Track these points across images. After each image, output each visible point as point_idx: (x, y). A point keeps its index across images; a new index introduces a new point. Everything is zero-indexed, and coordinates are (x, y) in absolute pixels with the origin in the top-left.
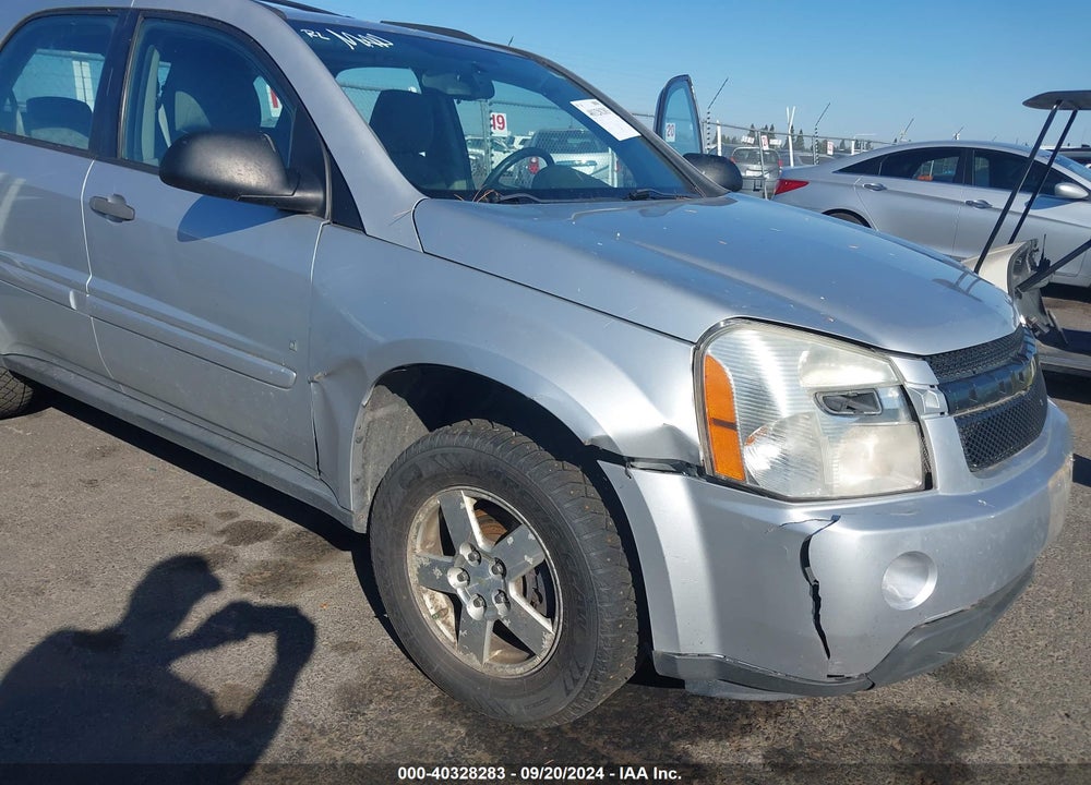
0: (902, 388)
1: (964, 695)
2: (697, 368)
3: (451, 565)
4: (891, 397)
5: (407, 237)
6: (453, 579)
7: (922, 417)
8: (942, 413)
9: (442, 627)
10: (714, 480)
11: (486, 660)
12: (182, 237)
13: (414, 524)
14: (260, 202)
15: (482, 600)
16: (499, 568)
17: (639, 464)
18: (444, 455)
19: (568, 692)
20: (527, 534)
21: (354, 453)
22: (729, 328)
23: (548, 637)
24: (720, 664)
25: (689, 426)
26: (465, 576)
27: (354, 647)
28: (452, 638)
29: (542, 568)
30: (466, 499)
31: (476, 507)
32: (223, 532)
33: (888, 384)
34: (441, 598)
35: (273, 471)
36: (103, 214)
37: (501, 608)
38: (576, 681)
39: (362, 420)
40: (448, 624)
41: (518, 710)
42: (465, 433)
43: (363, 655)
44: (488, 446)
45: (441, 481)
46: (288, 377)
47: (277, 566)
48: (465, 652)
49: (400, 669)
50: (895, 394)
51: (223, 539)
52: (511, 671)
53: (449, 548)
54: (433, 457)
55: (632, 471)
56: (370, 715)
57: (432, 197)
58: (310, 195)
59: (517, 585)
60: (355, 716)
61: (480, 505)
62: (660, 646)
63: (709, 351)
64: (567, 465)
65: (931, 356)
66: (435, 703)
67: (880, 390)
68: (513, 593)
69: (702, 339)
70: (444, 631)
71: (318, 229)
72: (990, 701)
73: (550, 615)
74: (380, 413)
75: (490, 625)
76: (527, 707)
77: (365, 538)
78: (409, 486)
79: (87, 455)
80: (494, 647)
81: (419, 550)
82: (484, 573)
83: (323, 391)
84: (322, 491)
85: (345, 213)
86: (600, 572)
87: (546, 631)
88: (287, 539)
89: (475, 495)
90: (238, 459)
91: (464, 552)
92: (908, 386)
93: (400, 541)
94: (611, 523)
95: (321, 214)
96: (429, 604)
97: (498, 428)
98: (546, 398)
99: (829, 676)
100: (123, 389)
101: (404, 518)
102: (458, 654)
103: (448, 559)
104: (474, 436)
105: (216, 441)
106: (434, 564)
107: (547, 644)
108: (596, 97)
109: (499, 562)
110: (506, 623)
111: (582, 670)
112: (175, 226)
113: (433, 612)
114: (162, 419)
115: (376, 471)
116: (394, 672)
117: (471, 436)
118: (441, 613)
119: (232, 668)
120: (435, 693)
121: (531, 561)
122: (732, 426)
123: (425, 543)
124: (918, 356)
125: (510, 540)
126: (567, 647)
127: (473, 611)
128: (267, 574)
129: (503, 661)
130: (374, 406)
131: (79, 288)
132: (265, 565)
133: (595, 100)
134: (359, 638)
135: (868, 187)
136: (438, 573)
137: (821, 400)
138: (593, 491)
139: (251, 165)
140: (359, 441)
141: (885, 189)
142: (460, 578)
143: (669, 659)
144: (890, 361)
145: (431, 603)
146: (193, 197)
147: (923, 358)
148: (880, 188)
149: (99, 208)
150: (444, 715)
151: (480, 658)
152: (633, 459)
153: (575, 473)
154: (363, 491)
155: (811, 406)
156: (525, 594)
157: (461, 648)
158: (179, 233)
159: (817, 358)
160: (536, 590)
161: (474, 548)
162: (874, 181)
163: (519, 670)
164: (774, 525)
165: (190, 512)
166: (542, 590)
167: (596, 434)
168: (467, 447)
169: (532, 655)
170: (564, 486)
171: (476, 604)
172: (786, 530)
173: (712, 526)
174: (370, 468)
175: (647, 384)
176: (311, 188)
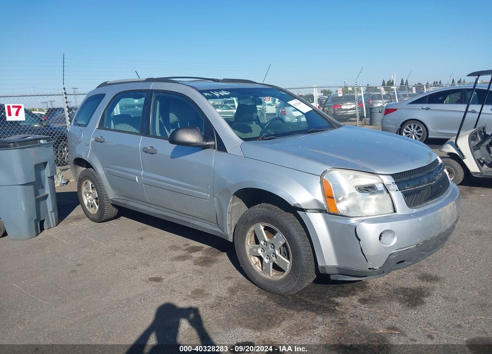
0: (383, 184)
1: (428, 284)
2: (321, 182)
3: (259, 247)
4: (380, 187)
5: (240, 153)
6: (259, 251)
7: (390, 192)
8: (397, 190)
9: (258, 267)
10: (330, 213)
11: (271, 276)
12: (172, 157)
13: (247, 236)
14: (197, 146)
15: (269, 257)
16: (273, 246)
17: (308, 211)
18: (254, 214)
19: (295, 281)
20: (280, 235)
21: (228, 216)
22: (330, 171)
23: (288, 265)
24: (338, 268)
25: (321, 199)
26: (263, 250)
27: (231, 278)
28: (261, 270)
29: (285, 245)
30: (262, 227)
31: (265, 229)
32: (186, 250)
33: (379, 183)
34: (256, 258)
35: (203, 226)
36: (147, 152)
37: (274, 258)
38: (297, 277)
39: (230, 206)
40: (259, 266)
41: (281, 289)
42: (259, 207)
43: (234, 280)
44: (266, 210)
45: (254, 222)
46: (208, 196)
47: (205, 258)
48: (265, 274)
49: (246, 282)
50: (381, 186)
51: (187, 252)
52: (279, 278)
53: (257, 242)
54: (251, 215)
55: (307, 213)
56: (238, 294)
57: (246, 141)
58: (211, 143)
59: (278, 251)
60: (234, 295)
61: (266, 228)
62: (320, 264)
63: (324, 177)
64: (289, 214)
65: (393, 174)
66: (257, 291)
67: (376, 185)
68: (277, 253)
69: (322, 175)
70: (258, 268)
71: (214, 153)
72: (437, 285)
73: (288, 259)
74: (235, 204)
75: (271, 264)
76: (284, 287)
77: (233, 244)
78: (245, 224)
79: (138, 230)
80: (273, 272)
81: (249, 244)
82: (268, 249)
83: (218, 200)
84: (219, 230)
85: (221, 147)
86: (301, 243)
87: (287, 264)
88: (207, 250)
89: (263, 225)
90: (192, 224)
91: (262, 243)
92: (385, 183)
93: (243, 241)
94: (303, 229)
95: (214, 148)
96: (253, 261)
97: (268, 205)
98: (280, 194)
99: (369, 269)
100: (152, 206)
101: (244, 235)
102: (263, 275)
103: (258, 245)
104: (262, 207)
105: (185, 219)
106: (254, 247)
107: (288, 267)
108: (296, 98)
109: (273, 244)
110: (276, 262)
111: (298, 273)
112: (170, 154)
113: (254, 263)
114: (166, 214)
115: (234, 222)
116: (244, 284)
117: (261, 208)
118: (257, 263)
119: (196, 285)
120: (257, 288)
121: (281, 243)
122: (333, 198)
123: (250, 242)
124: (389, 175)
125: (275, 237)
126: (294, 267)
127: (266, 260)
128: (202, 260)
129: (276, 275)
130: (233, 202)
131: (139, 175)
132: (201, 258)
133: (296, 100)
134: (232, 275)
135: (423, 109)
136: (255, 250)
137: (357, 188)
138: (297, 221)
139: (194, 136)
140: (229, 213)
141: (430, 109)
142: (262, 251)
143: (323, 268)
144: (379, 177)
145: (254, 260)
146: (175, 146)
147: (390, 175)
148: (428, 109)
149: (145, 151)
150: (260, 294)
151: (270, 275)
152: (306, 210)
153: (291, 216)
154: (231, 228)
155: (354, 191)
156: (281, 254)
157: (264, 273)
158: (171, 156)
159: (355, 177)
160: (284, 252)
161: (265, 241)
162: (425, 106)
163: (281, 277)
164: (346, 225)
165: (175, 245)
166: (286, 252)
167: (295, 203)
168: (260, 211)
169: (284, 271)
170: (288, 219)
171: (267, 258)
172: (350, 226)
173: (331, 226)
174: (233, 221)
175: (308, 188)
176: (211, 141)
